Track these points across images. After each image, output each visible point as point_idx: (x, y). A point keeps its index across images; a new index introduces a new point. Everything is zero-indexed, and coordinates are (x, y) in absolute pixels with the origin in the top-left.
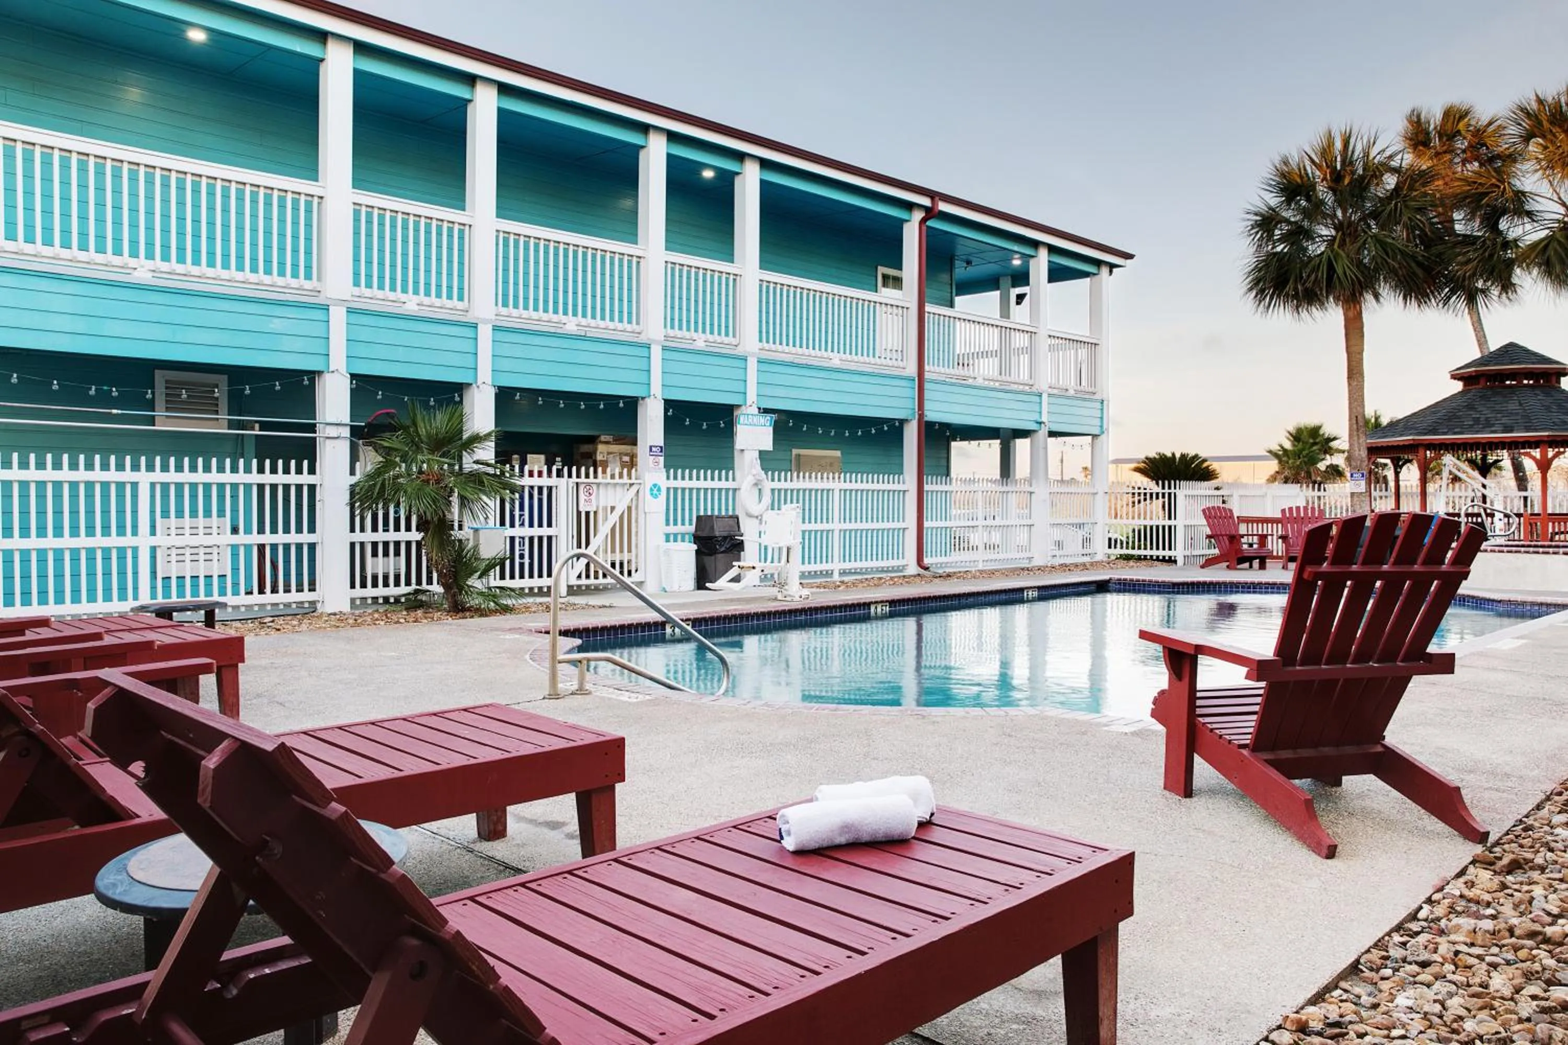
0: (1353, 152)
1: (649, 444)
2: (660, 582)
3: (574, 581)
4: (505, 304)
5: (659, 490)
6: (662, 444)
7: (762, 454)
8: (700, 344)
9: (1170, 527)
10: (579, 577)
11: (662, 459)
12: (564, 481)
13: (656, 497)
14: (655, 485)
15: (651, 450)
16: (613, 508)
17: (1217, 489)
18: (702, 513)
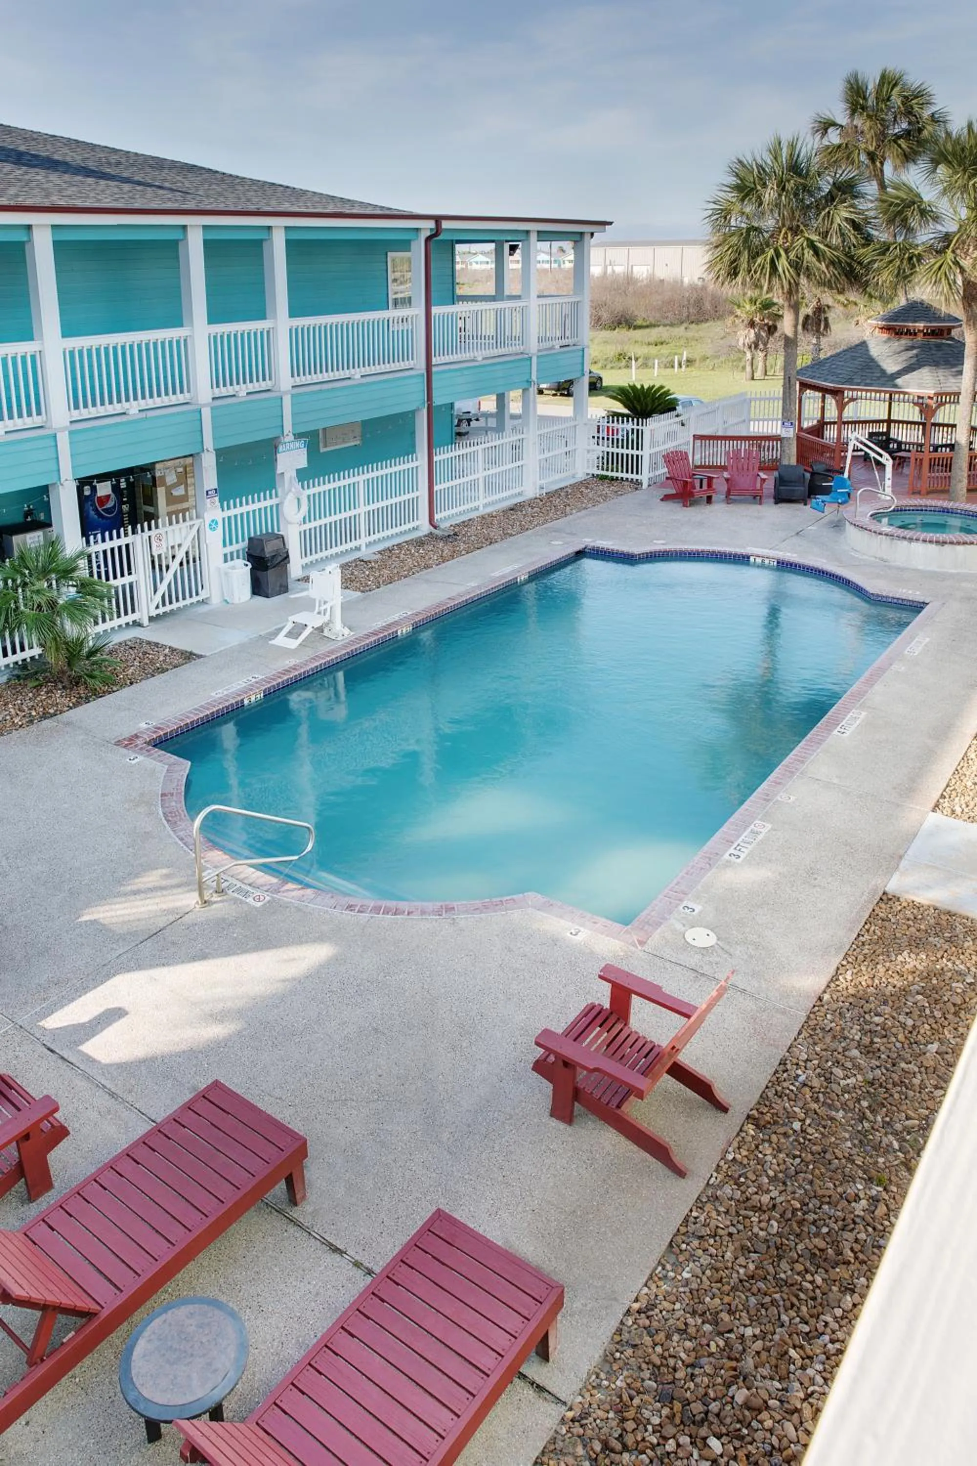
0: (798, 156)
1: (206, 489)
2: (223, 594)
3: (154, 613)
4: (77, 407)
5: (217, 523)
6: (216, 487)
7: (299, 471)
8: (242, 396)
9: (637, 456)
10: (157, 607)
11: (217, 499)
12: (138, 537)
13: (214, 529)
14: (213, 521)
15: (207, 494)
16: (180, 546)
17: (677, 416)
18: (252, 535)
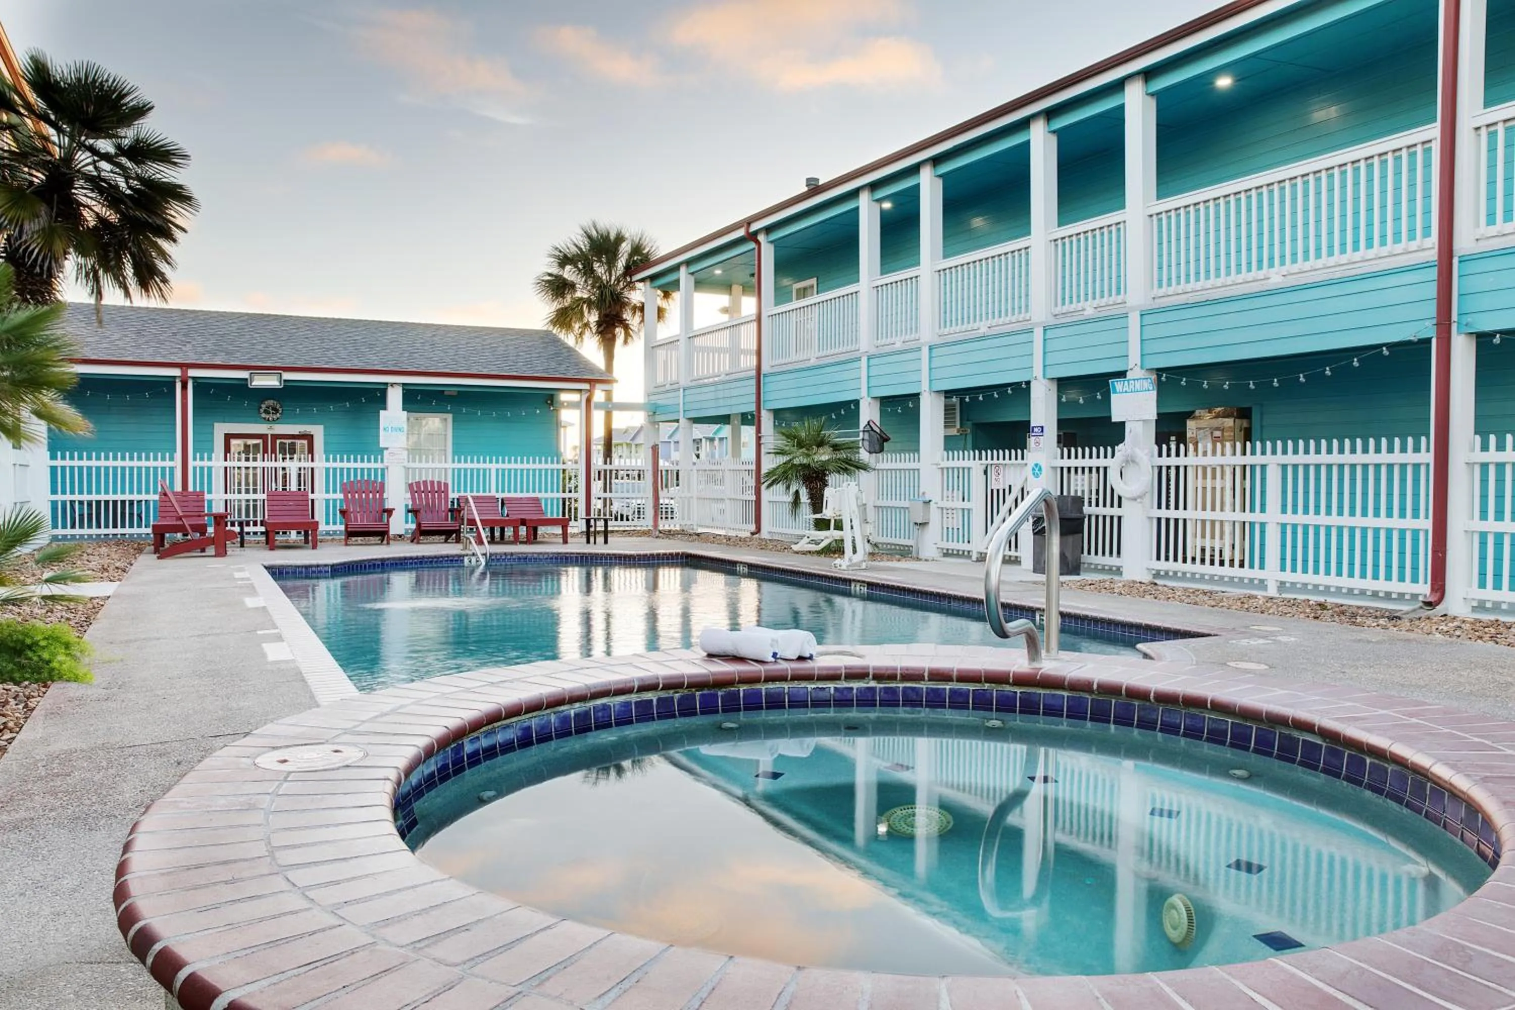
1: (1033, 425)
6: (1043, 424)
8: (1089, 312)
11: (1043, 439)
15: (1033, 431)
16: (1010, 487)
